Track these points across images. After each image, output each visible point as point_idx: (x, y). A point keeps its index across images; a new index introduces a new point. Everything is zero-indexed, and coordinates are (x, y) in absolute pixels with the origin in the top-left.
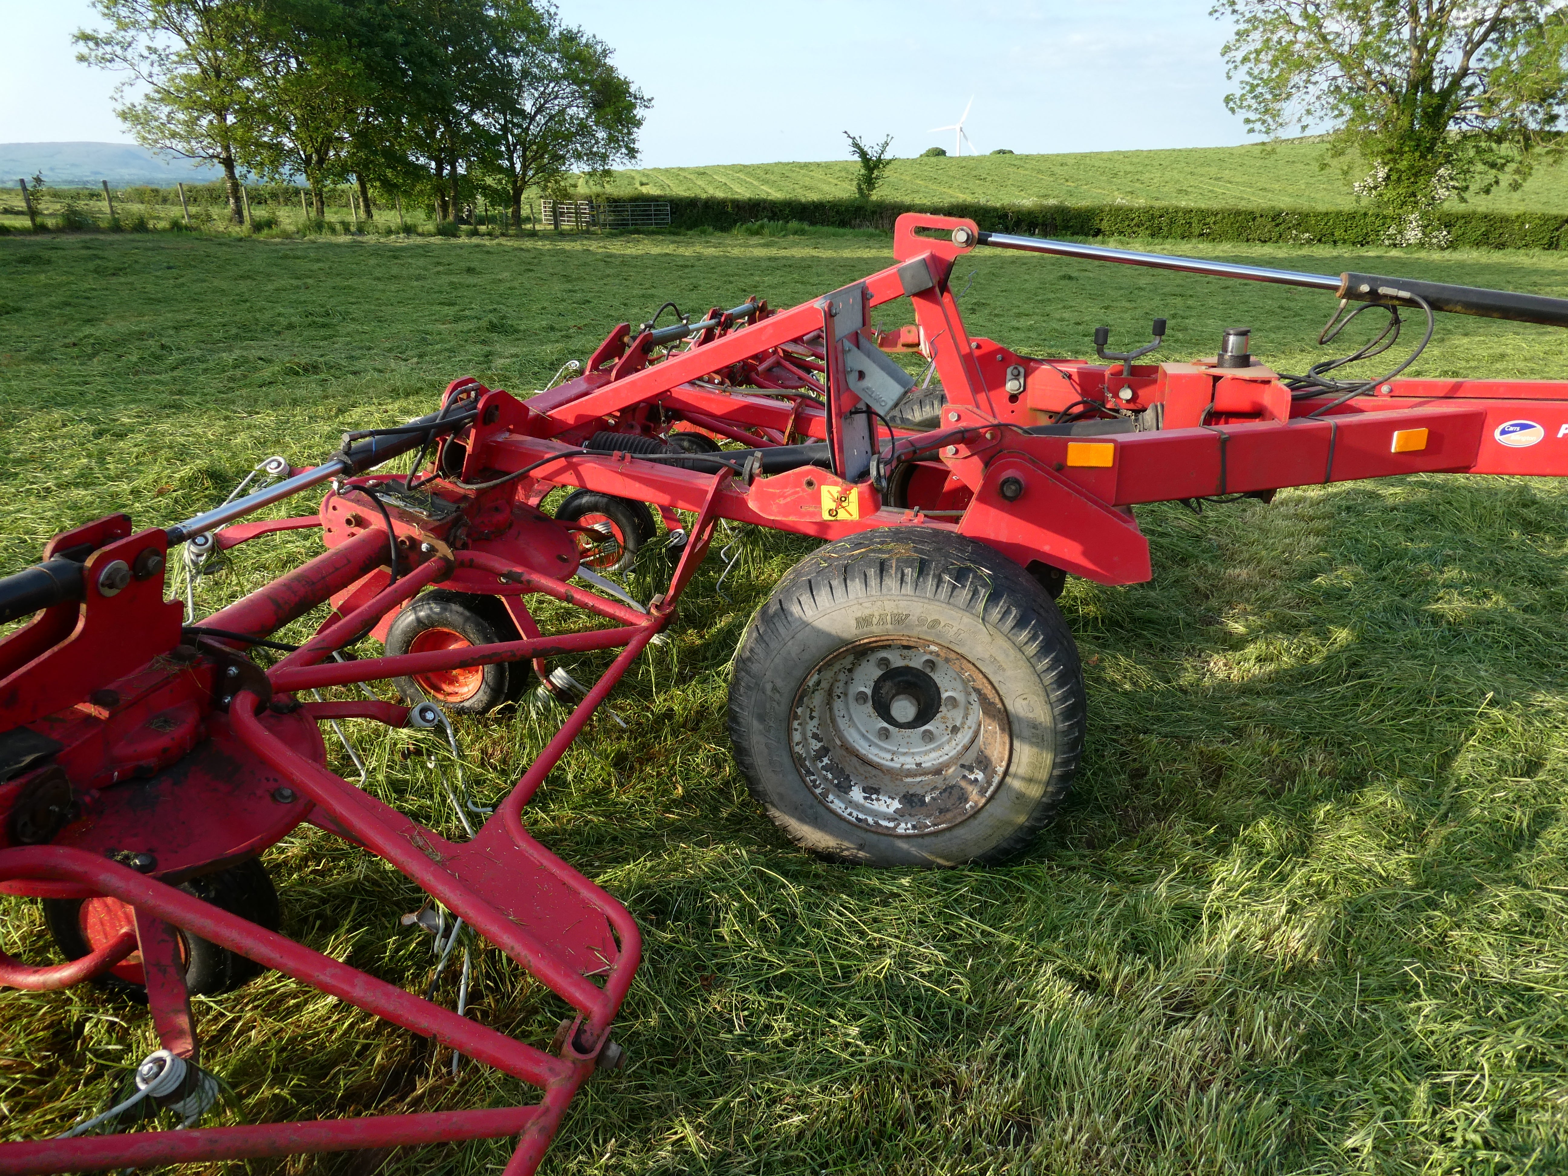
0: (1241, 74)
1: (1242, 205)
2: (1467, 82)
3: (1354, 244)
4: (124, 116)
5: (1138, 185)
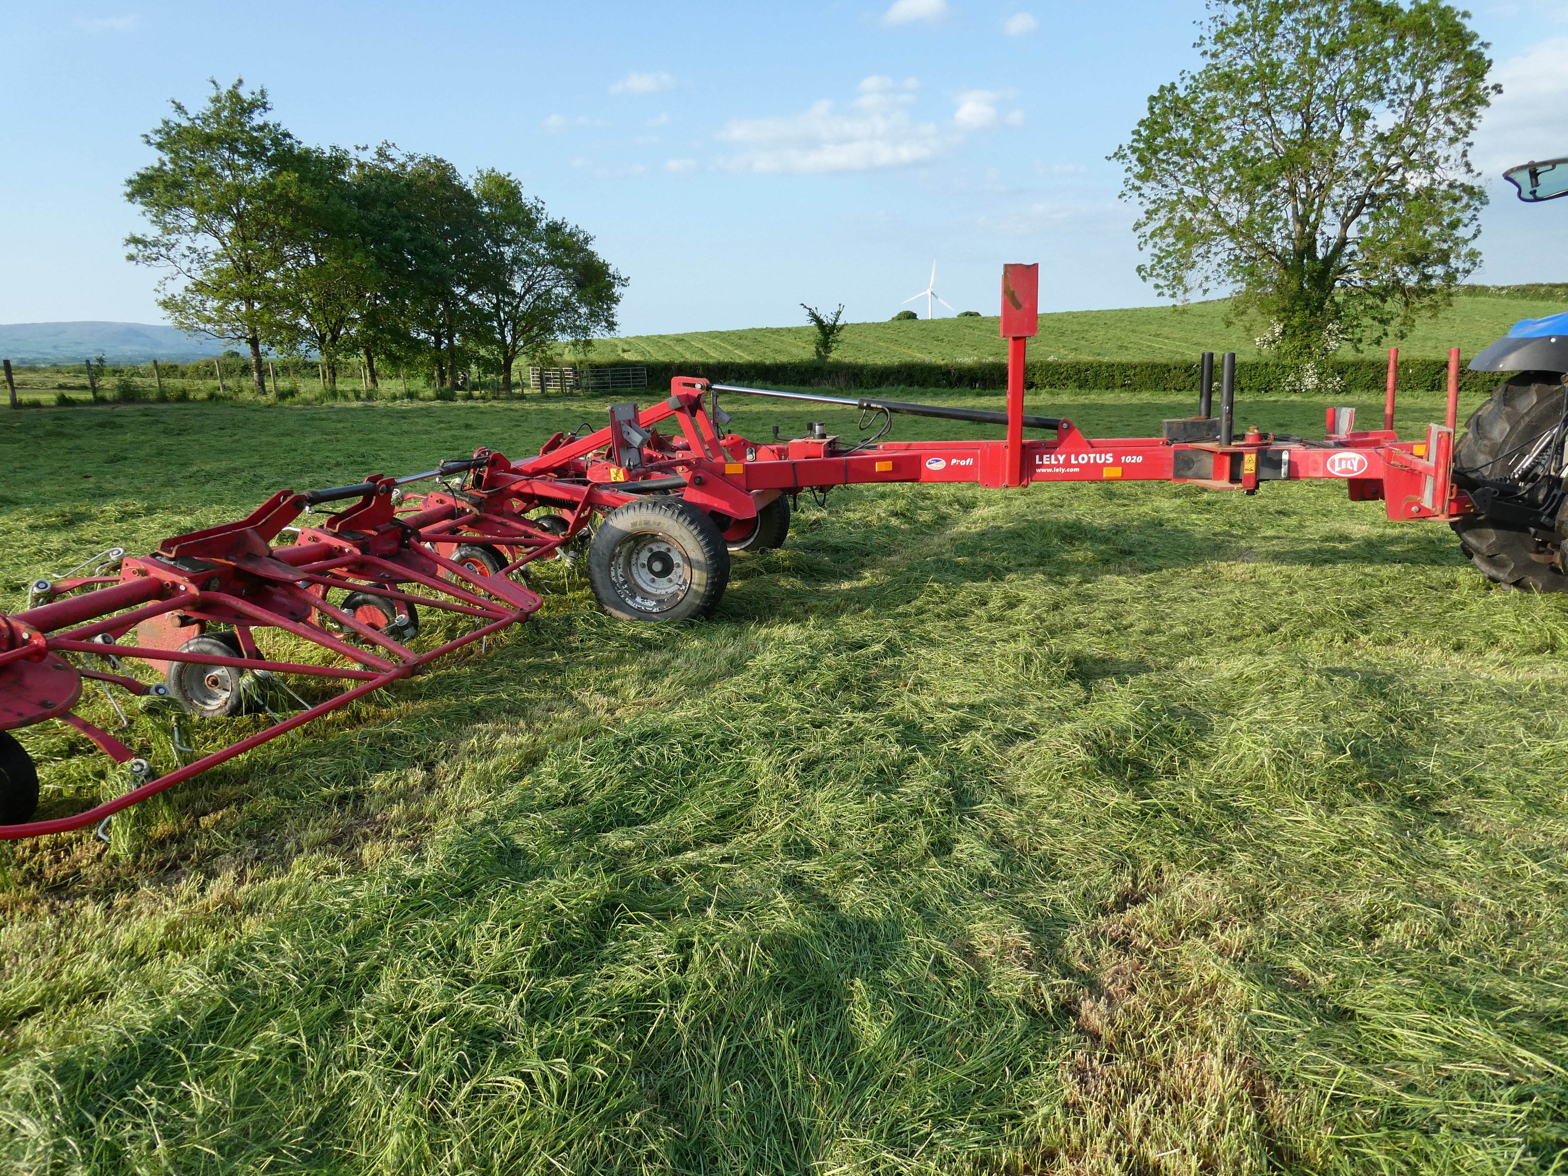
0: (1149, 247)
1: (1159, 359)
2: (1349, 249)
3: (1259, 390)
4: (165, 305)
5: (1083, 342)
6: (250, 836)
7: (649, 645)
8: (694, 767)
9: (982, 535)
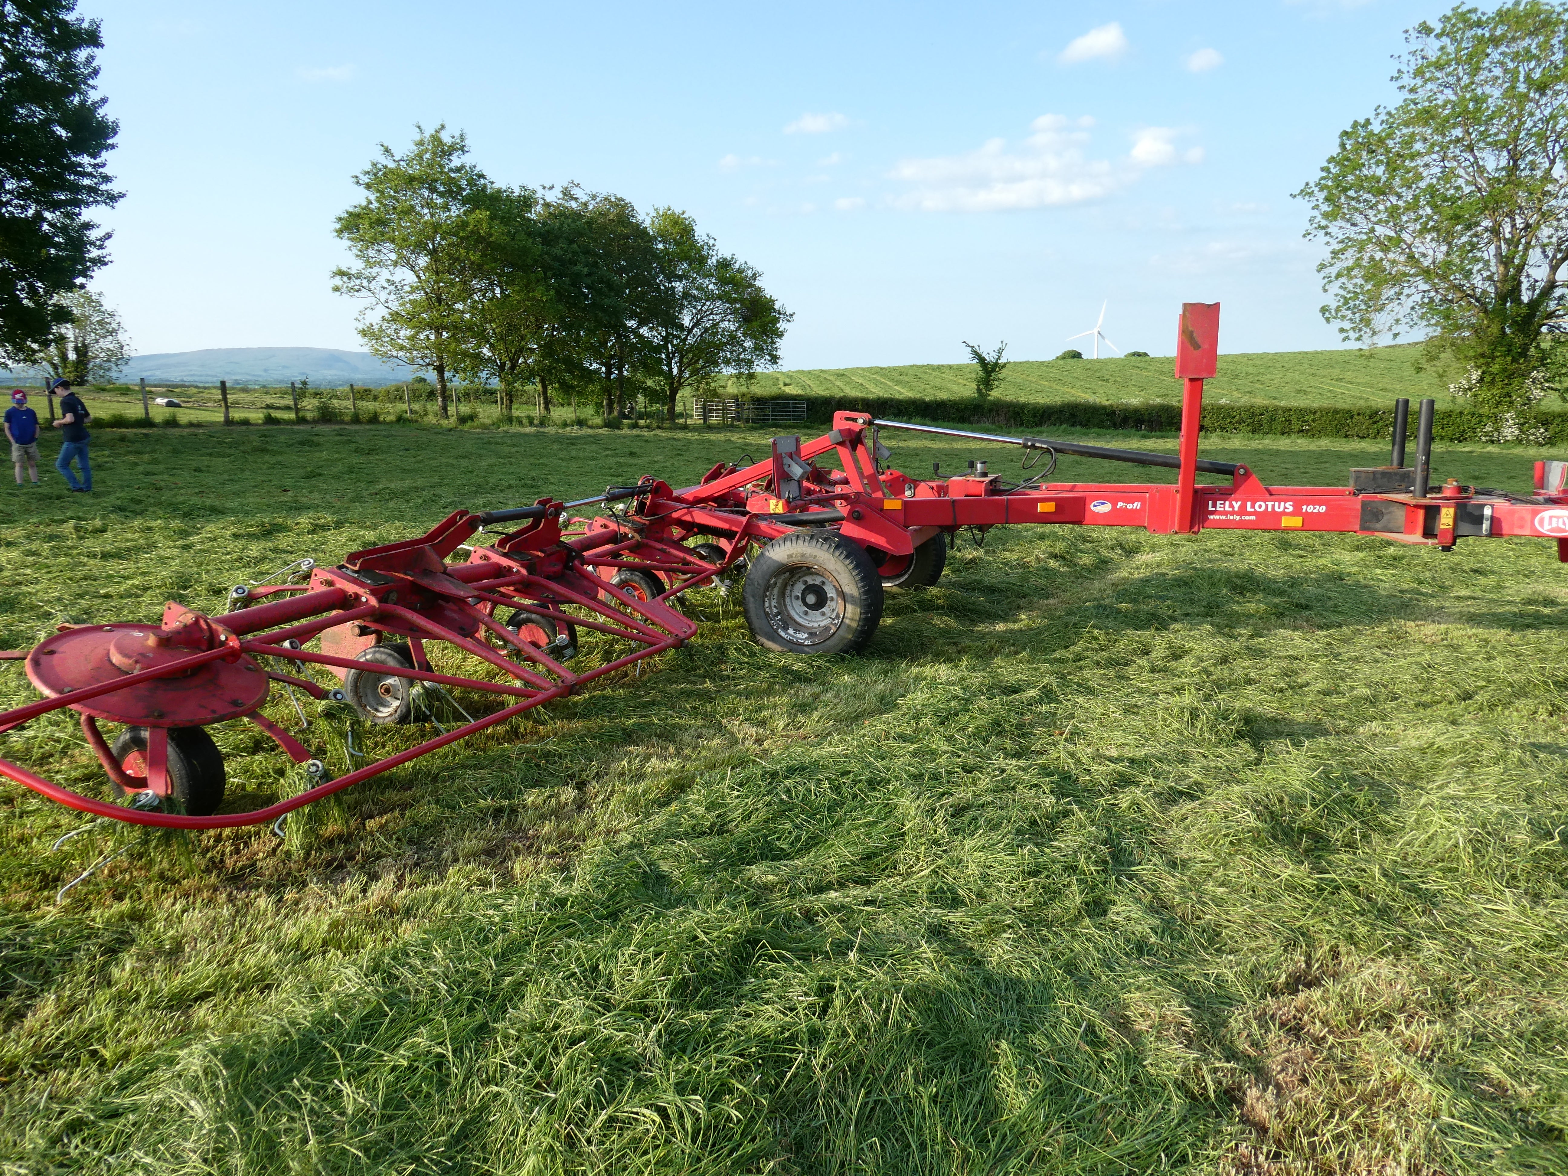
0: (1335, 288)
1: (1340, 405)
2: (1557, 292)
3: (1451, 440)
4: (364, 333)
5: (1258, 385)
6: (410, 842)
7: (799, 678)
8: (841, 804)
9: (1146, 581)
